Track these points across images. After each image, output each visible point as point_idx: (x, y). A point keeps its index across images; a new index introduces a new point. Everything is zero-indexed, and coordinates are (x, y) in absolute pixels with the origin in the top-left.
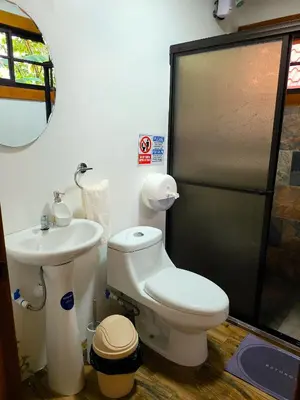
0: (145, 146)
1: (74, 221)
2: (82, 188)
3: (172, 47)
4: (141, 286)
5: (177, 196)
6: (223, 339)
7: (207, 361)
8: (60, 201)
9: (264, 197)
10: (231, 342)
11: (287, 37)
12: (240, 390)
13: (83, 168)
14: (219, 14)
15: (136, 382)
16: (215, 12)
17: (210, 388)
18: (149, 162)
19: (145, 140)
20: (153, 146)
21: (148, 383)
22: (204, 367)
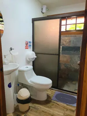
0: (27, 44)
1: (10, 64)
2: (12, 54)
3: (32, 19)
4: (29, 81)
5: (36, 57)
6: (50, 93)
7: (47, 99)
8: (5, 58)
9: (58, 56)
10: (52, 94)
11: (61, 18)
12: (56, 104)
13: (11, 49)
14: (43, 12)
15: (29, 107)
16: (42, 11)
17: (49, 104)
18: (28, 48)
19: (27, 42)
20: (29, 44)
21: (33, 106)
22: (46, 100)
